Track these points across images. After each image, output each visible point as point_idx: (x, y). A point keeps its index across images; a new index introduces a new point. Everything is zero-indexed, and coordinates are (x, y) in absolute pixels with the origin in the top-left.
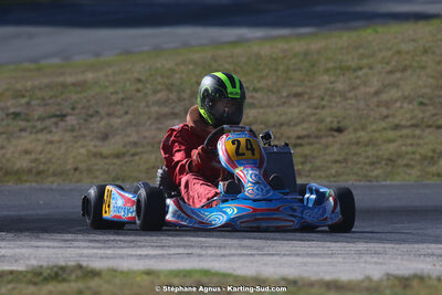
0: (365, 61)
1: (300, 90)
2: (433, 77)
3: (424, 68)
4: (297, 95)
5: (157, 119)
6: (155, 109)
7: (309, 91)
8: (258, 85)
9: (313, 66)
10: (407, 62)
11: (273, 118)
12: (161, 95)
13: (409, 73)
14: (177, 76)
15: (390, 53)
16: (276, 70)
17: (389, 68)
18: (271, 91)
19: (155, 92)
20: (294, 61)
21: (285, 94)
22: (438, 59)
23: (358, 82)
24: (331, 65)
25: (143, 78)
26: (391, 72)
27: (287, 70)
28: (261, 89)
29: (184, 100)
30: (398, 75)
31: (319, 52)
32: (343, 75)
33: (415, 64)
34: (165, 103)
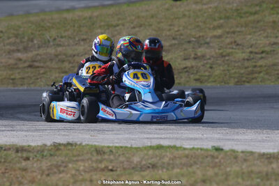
0: (120, 22)
1: (85, 37)
2: (155, 30)
3: (151, 25)
4: (84, 40)
5: (9, 53)
6: (8, 47)
7: (90, 37)
8: (64, 35)
9: (93, 24)
10: (142, 23)
11: (70, 52)
12: (12, 40)
13: (142, 28)
14: (22, 29)
15: (133, 18)
16: (74, 26)
17: (132, 26)
18: (70, 38)
19: (9, 38)
20: (84, 22)
21: (77, 39)
22: (158, 20)
23: (116, 33)
24: (102, 24)
25: (4, 30)
26: (134, 28)
27: (80, 26)
28: (65, 37)
29: (24, 42)
30: (137, 29)
31: (97, 17)
32: (108, 29)
33: (146, 23)
34: (14, 44)
